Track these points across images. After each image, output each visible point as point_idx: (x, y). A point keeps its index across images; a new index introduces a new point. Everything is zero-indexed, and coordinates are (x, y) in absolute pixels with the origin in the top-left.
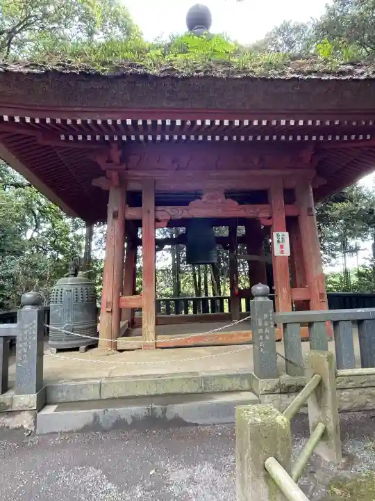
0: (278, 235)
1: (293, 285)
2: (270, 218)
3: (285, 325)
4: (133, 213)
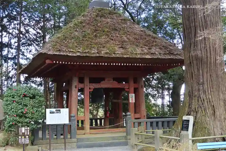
0: (131, 95)
1: (135, 113)
2: (129, 88)
3: (134, 123)
4: (81, 86)
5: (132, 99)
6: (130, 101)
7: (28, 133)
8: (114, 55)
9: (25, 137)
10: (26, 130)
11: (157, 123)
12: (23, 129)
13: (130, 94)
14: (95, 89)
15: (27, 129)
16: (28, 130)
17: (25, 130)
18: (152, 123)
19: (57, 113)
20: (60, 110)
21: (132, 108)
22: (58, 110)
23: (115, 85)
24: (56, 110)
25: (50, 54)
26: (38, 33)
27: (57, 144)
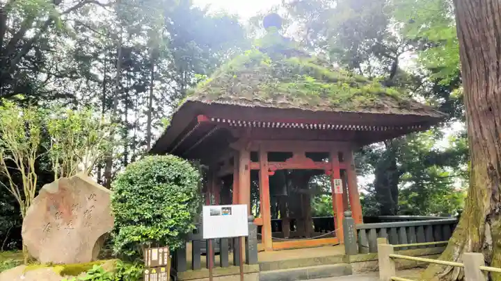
0: (336, 181)
2: (331, 170)
3: (358, 231)
4: (255, 166)
5: (338, 188)
6: (336, 191)
7: (166, 260)
8: (317, 109)
9: (158, 272)
10: (161, 255)
12: (155, 251)
13: (334, 180)
14: (277, 172)
15: (163, 253)
16: (166, 254)
17: (159, 253)
19: (226, 214)
20: (230, 209)
22: (228, 208)
24: (223, 208)
25: (205, 104)
27: (221, 278)
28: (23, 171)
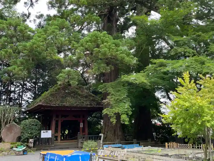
1: (83, 132)
2: (80, 120)
3: (81, 137)
4: (57, 119)
6: (81, 127)
8: (73, 106)
9: (31, 144)
11: (92, 137)
12: (31, 140)
13: (81, 123)
14: (64, 121)
15: (33, 140)
18: (89, 137)
21: (81, 130)
23: (74, 119)
24: (46, 131)
26: (32, 85)
28: (2, 121)
